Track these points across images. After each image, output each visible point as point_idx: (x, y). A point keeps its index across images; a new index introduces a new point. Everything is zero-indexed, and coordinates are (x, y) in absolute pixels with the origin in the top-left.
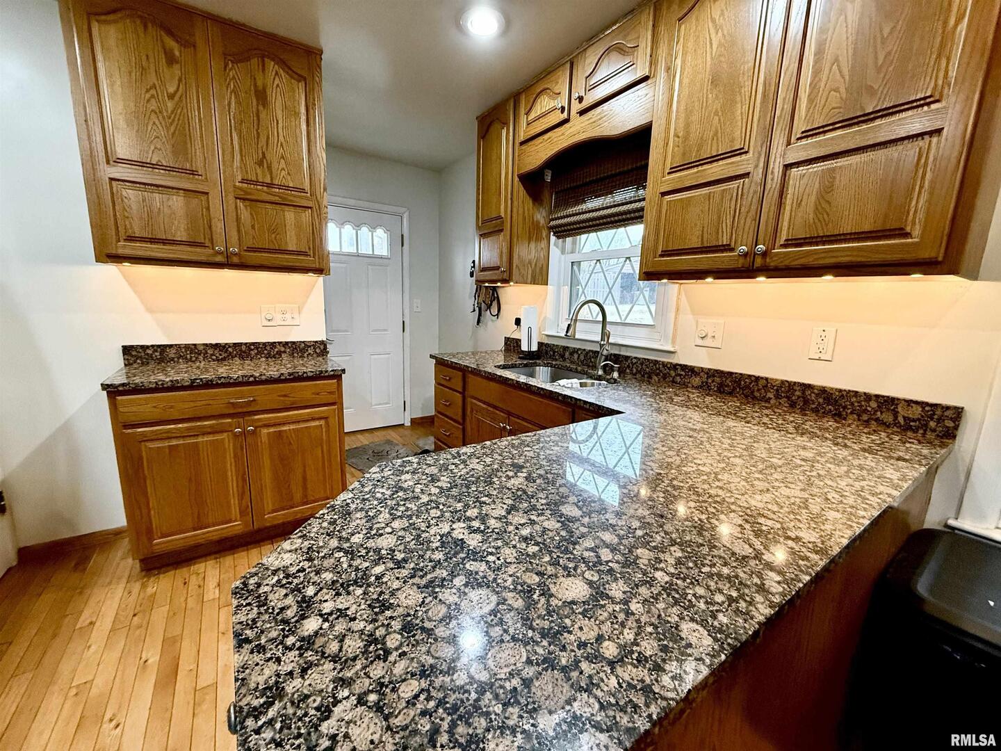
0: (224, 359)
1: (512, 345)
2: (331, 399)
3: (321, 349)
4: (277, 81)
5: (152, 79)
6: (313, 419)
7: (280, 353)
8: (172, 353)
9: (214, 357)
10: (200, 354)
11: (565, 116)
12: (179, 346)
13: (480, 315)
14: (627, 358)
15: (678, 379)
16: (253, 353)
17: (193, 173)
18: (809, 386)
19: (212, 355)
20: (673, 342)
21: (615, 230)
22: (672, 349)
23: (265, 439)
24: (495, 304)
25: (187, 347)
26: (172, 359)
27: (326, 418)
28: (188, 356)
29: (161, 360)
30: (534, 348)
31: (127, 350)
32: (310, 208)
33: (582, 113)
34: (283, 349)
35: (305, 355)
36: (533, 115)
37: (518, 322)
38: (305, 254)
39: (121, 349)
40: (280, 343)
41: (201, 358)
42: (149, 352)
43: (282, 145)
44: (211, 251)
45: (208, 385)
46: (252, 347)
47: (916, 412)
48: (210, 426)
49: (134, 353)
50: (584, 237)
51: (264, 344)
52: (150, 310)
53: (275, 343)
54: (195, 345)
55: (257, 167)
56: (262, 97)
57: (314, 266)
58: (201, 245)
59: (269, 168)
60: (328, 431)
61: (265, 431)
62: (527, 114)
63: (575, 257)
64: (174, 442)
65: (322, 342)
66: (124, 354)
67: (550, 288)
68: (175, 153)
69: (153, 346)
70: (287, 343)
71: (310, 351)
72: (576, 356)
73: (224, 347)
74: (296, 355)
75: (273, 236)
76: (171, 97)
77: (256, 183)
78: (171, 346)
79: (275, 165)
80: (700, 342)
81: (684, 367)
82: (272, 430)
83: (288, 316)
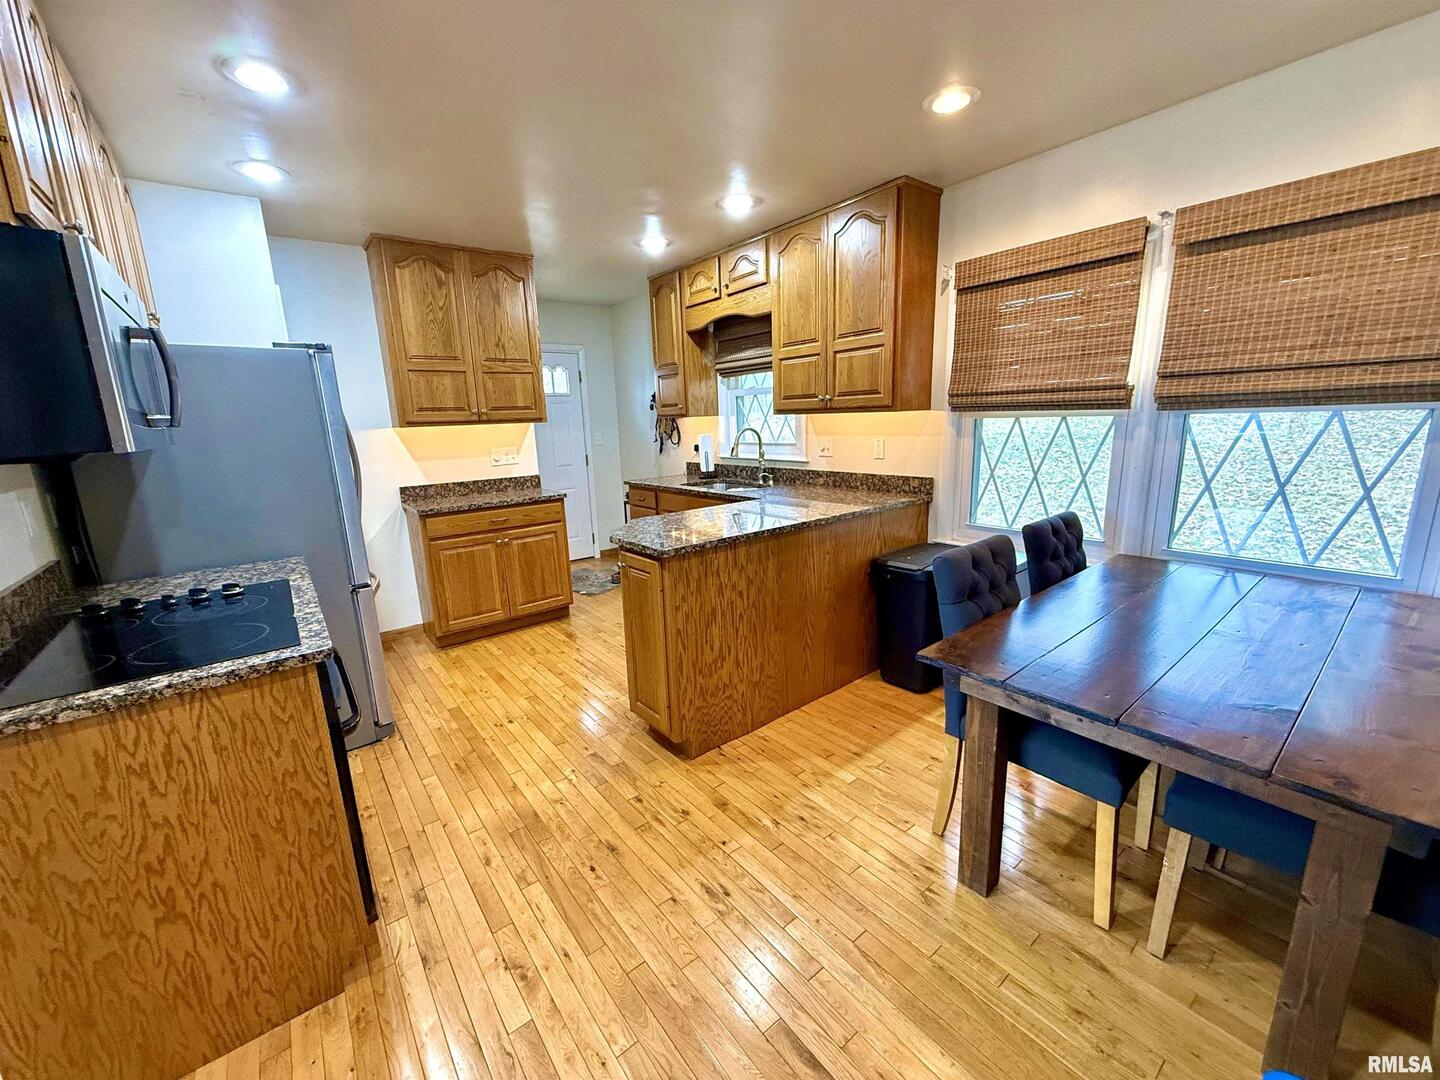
0: (467, 494)
1: (693, 468)
2: (557, 517)
3: (535, 482)
4: (505, 285)
5: (430, 298)
6: (547, 533)
7: (506, 487)
8: (431, 491)
9: (460, 493)
10: (450, 491)
11: (717, 295)
12: (436, 485)
13: (662, 444)
14: (779, 470)
15: (811, 481)
16: (487, 488)
17: (456, 358)
18: (875, 476)
19: (458, 491)
20: (807, 456)
21: (764, 374)
22: (805, 460)
23: (516, 549)
24: (675, 432)
25: (442, 485)
26: (432, 496)
27: (555, 532)
28: (443, 493)
29: (425, 497)
30: (712, 469)
31: (403, 490)
32: (532, 374)
33: (729, 295)
34: (508, 484)
35: (525, 487)
36: (694, 289)
37: (697, 448)
38: (530, 408)
39: (399, 490)
40: (506, 479)
41: (451, 494)
42: (417, 491)
44: (468, 413)
45: (479, 509)
46: (486, 483)
47: (916, 483)
48: (480, 539)
49: (407, 493)
50: (744, 377)
51: (495, 480)
52: (416, 459)
53: (502, 479)
54: (447, 484)
55: (496, 348)
56: (497, 298)
57: (536, 416)
58: (463, 409)
59: (503, 348)
60: (557, 542)
61: (515, 542)
62: (690, 286)
63: (739, 393)
64: (460, 550)
65: (537, 477)
66: (401, 493)
67: (721, 419)
68: (445, 347)
69: (419, 486)
70: (511, 479)
71: (529, 484)
72: (745, 472)
73: (467, 484)
74: (518, 488)
75: (508, 397)
76: (441, 309)
77: (495, 360)
78: (431, 486)
79: (506, 345)
80: (822, 454)
81: (813, 472)
82: (519, 541)
83: (510, 457)
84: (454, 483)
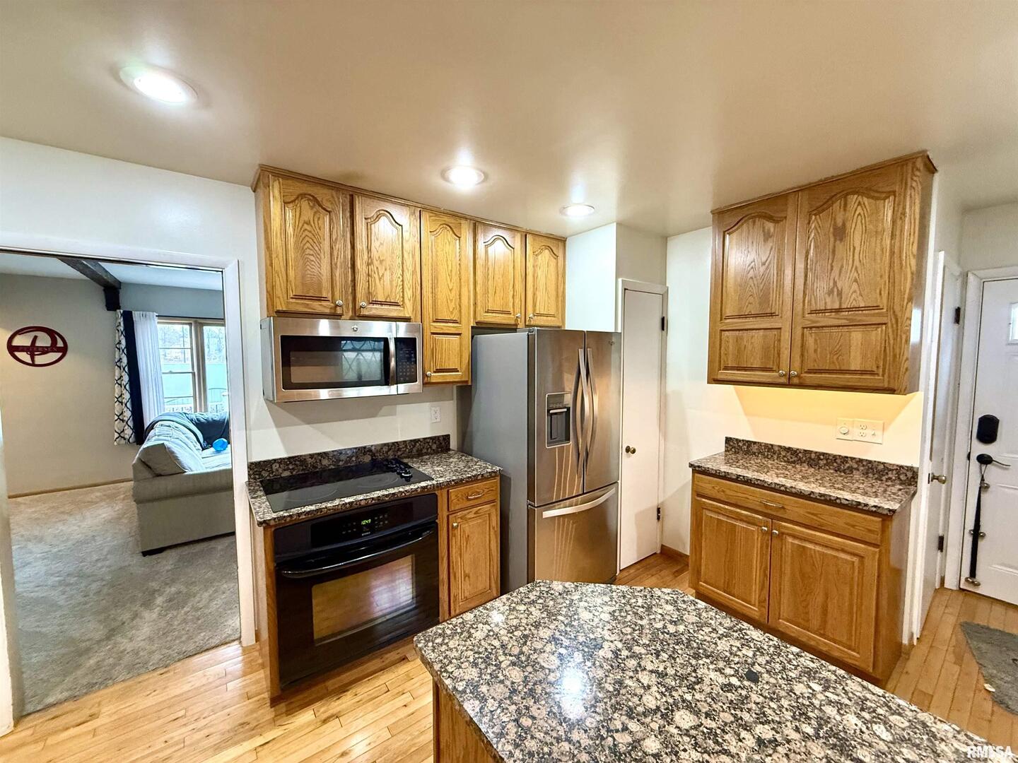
0: (794, 462)
3: (907, 476)
4: (859, 210)
6: (843, 551)
7: (851, 469)
8: (755, 448)
9: (785, 459)
10: (775, 454)
12: (760, 444)
16: (821, 462)
17: (772, 315)
19: (784, 456)
23: (789, 548)
25: (766, 445)
26: (754, 453)
27: (861, 558)
28: (766, 453)
29: (747, 452)
31: (728, 440)
32: (885, 324)
34: (855, 466)
35: (884, 478)
39: (725, 439)
40: (852, 459)
41: (775, 457)
42: (741, 444)
43: (856, 268)
44: (777, 374)
45: (748, 482)
46: (822, 457)
48: (746, 516)
49: (732, 444)
51: (835, 456)
52: (746, 414)
53: (847, 457)
54: (772, 445)
55: (827, 296)
56: (840, 232)
57: (881, 385)
59: (840, 294)
60: (861, 571)
61: (790, 540)
64: (721, 518)
65: (911, 469)
66: (726, 443)
68: (762, 304)
69: (743, 440)
70: (861, 461)
71: (892, 475)
73: (796, 451)
74: (870, 475)
75: (835, 357)
76: (764, 264)
77: (824, 311)
78: (755, 443)
79: (846, 290)
82: (796, 542)
83: (869, 432)
84: (780, 446)
